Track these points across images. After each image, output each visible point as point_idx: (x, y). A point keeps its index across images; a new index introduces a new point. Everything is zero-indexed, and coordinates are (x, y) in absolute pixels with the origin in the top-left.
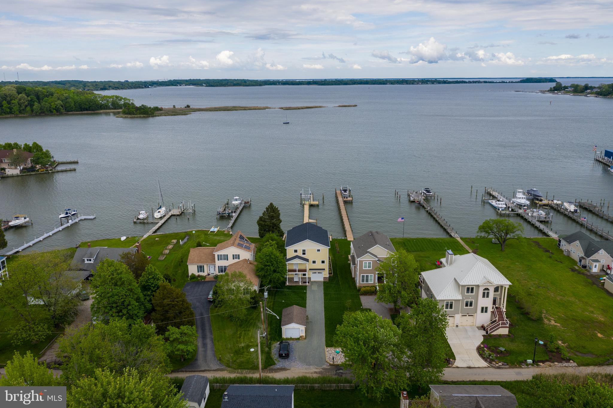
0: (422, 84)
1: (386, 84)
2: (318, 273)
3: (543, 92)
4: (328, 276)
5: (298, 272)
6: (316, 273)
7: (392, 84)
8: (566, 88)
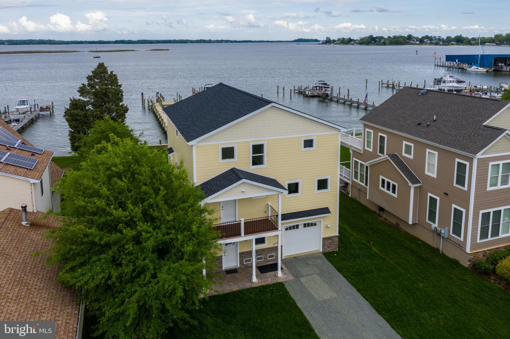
0: (217, 43)
1: (187, 43)
2: (305, 225)
3: (319, 44)
4: (335, 232)
5: (246, 233)
6: (297, 227)
7: (192, 43)
8: (334, 41)
